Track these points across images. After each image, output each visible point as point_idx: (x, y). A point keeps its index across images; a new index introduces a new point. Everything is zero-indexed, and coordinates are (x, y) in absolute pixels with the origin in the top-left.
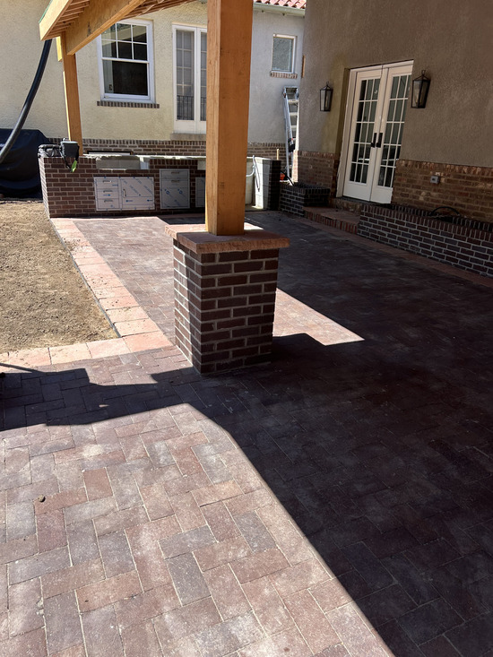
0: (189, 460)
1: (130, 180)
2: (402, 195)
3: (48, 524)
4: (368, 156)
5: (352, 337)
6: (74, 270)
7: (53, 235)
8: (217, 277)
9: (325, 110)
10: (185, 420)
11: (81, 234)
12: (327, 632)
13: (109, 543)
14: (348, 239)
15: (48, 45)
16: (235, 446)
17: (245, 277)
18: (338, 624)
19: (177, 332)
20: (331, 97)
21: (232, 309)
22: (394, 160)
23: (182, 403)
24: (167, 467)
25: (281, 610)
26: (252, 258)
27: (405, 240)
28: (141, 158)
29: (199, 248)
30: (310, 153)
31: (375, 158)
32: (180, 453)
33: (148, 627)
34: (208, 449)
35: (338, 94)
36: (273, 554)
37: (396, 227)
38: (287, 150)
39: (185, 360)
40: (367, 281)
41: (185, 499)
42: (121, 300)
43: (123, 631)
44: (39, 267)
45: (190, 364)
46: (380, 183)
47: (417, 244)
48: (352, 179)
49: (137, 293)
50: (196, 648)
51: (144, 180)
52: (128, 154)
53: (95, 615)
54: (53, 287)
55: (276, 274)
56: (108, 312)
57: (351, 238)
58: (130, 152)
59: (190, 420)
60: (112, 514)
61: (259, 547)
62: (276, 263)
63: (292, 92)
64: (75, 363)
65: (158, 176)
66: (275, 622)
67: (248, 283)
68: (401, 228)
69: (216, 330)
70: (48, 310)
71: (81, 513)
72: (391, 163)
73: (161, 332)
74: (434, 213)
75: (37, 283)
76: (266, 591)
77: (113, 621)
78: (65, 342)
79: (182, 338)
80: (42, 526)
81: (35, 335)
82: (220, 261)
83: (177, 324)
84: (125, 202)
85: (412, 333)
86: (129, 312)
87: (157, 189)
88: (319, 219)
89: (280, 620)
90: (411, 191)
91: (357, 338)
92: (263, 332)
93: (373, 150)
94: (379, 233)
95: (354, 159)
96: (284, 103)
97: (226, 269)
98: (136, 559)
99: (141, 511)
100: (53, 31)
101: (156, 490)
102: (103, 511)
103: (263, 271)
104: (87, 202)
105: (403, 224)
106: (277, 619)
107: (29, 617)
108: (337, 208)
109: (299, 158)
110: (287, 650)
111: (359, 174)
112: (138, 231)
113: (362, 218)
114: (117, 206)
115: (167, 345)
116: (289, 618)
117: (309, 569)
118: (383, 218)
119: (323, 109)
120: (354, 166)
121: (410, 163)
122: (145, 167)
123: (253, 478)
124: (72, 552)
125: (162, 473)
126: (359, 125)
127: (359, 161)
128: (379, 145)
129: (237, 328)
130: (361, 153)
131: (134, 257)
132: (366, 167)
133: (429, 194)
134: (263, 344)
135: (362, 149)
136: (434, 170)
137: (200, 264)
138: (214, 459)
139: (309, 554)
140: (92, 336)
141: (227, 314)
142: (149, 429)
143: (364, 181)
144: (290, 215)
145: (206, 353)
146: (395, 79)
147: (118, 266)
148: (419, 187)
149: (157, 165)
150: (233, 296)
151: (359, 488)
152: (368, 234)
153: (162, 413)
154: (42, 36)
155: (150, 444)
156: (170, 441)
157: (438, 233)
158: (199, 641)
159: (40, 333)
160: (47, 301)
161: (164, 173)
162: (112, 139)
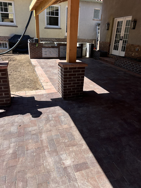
0: (57, 119)
1: (52, 49)
2: (128, 54)
3: (21, 131)
4: (119, 43)
5: (106, 92)
6: (35, 72)
7: (30, 63)
8: (68, 74)
9: (107, 30)
10: (58, 110)
11: (38, 63)
12: (84, 159)
13: (35, 136)
14: (111, 66)
15: (32, 12)
16: (69, 117)
17: (76, 74)
18: (87, 158)
19: (59, 89)
20: (109, 26)
21: (72, 82)
22: (126, 44)
23: (57, 106)
24: (51, 120)
25: (74, 154)
26: (78, 69)
27: (127, 67)
28: (55, 43)
29: (63, 66)
30: (103, 42)
31: (121, 44)
32: (55, 117)
33: (41, 154)
34: (62, 117)
35: (111, 25)
36: (74, 141)
37: (125, 63)
38: (97, 41)
39: (60, 96)
40: (114, 77)
41: (55, 128)
42: (46, 80)
43: (35, 155)
44: (26, 71)
45: (61, 97)
46: (122, 51)
47: (130, 68)
48: (114, 49)
49: (50, 79)
50: (51, 159)
51: (56, 49)
52: (52, 42)
53: (29, 151)
54: (29, 77)
55: (84, 73)
56: (42, 83)
57: (112, 66)
58: (53, 41)
59: (59, 110)
60: (36, 130)
61: (71, 140)
62: (84, 70)
63: (99, 25)
64: (32, 95)
65: (59, 48)
66: (72, 156)
67: (76, 76)
68: (126, 63)
69: (68, 88)
70: (27, 82)
71: (29, 129)
72: (125, 45)
73: (55, 89)
74: (136, 59)
75: (25, 75)
76: (71, 149)
77: (33, 153)
78: (30, 90)
79: (59, 90)
80: (19, 131)
81: (23, 88)
82: (69, 69)
83: (59, 86)
84: (50, 55)
85: (124, 92)
86: (47, 83)
87: (59, 51)
88: (104, 60)
89: (73, 156)
90: (130, 53)
91: (107, 92)
92: (80, 89)
93: (120, 41)
94: (120, 65)
95: (115, 44)
96: (97, 28)
97: (71, 72)
98: (40, 140)
99: (43, 130)
100: (33, 9)
101: (48, 125)
102: (34, 129)
103: (81, 73)
104: (40, 55)
105: (127, 62)
106: (72, 155)
107: (14, 150)
108: (109, 57)
109: (99, 43)
110: (73, 162)
111: (116, 48)
112: (53, 63)
113: (116, 60)
114: (48, 56)
115: (56, 92)
116: (75, 155)
117: (82, 145)
118: (121, 60)
119: (106, 29)
120: (115, 45)
121: (130, 45)
122: (56, 45)
123: (72, 124)
124: (26, 138)
125: (50, 122)
126: (116, 34)
127: (116, 44)
128: (122, 40)
129: (73, 87)
130: (117, 42)
131: (51, 70)
132: (118, 46)
133: (135, 54)
134: (81, 92)
135: (117, 41)
136: (137, 47)
137: (64, 70)
138: (63, 119)
139: (83, 142)
140: (37, 89)
141: (70, 84)
142: (48, 112)
143: (117, 50)
144: (96, 59)
145: (65, 94)
146: (127, 21)
147: (46, 72)
148: (132, 52)
149: (59, 45)
150: (72, 79)
151: (100, 128)
152: (117, 65)
153: (52, 108)
154: (30, 10)
155: (48, 115)
156: (53, 115)
157: (136, 65)
158: (53, 158)
159: (24, 88)
160: (27, 80)
161: (61, 47)
162: (48, 38)
